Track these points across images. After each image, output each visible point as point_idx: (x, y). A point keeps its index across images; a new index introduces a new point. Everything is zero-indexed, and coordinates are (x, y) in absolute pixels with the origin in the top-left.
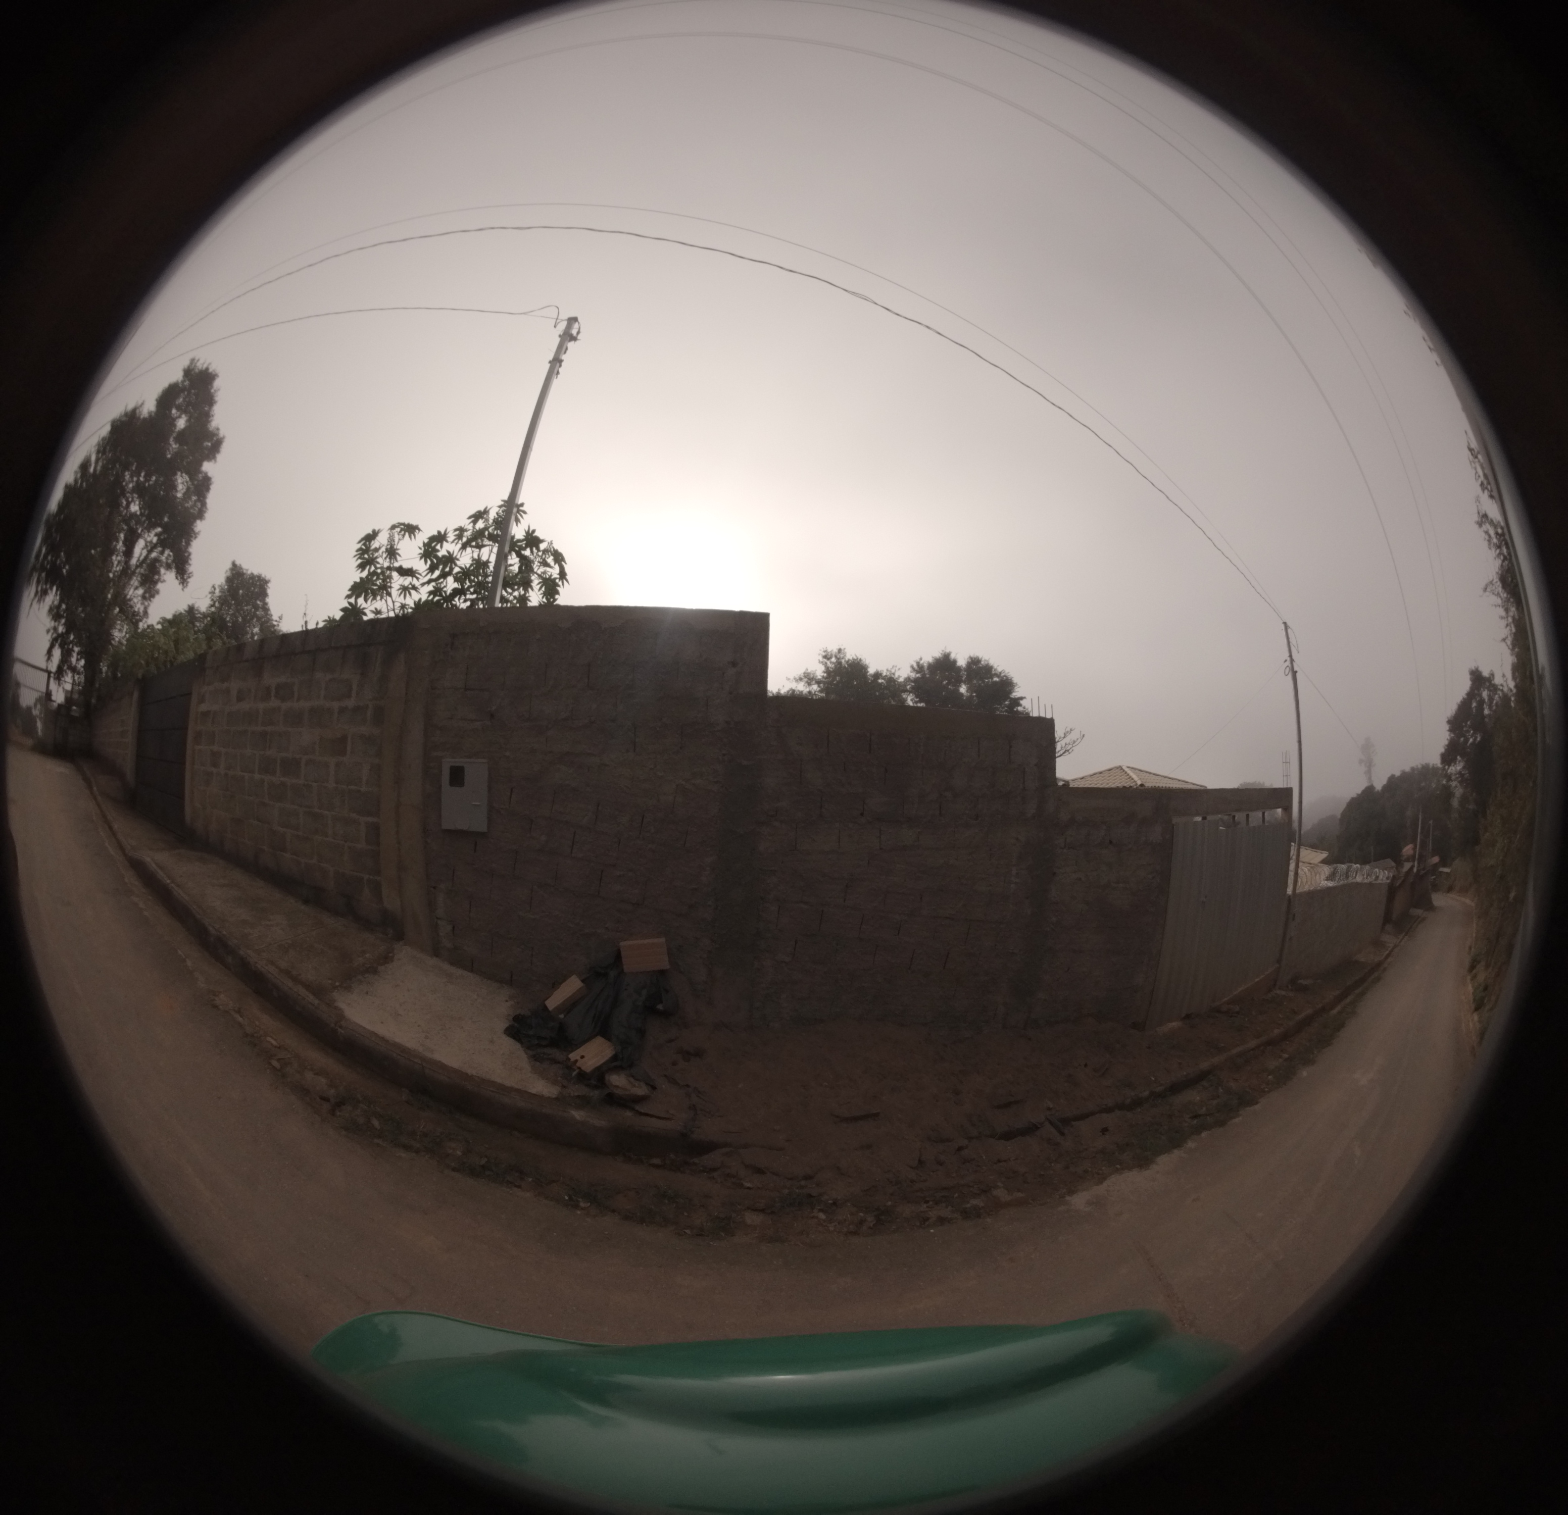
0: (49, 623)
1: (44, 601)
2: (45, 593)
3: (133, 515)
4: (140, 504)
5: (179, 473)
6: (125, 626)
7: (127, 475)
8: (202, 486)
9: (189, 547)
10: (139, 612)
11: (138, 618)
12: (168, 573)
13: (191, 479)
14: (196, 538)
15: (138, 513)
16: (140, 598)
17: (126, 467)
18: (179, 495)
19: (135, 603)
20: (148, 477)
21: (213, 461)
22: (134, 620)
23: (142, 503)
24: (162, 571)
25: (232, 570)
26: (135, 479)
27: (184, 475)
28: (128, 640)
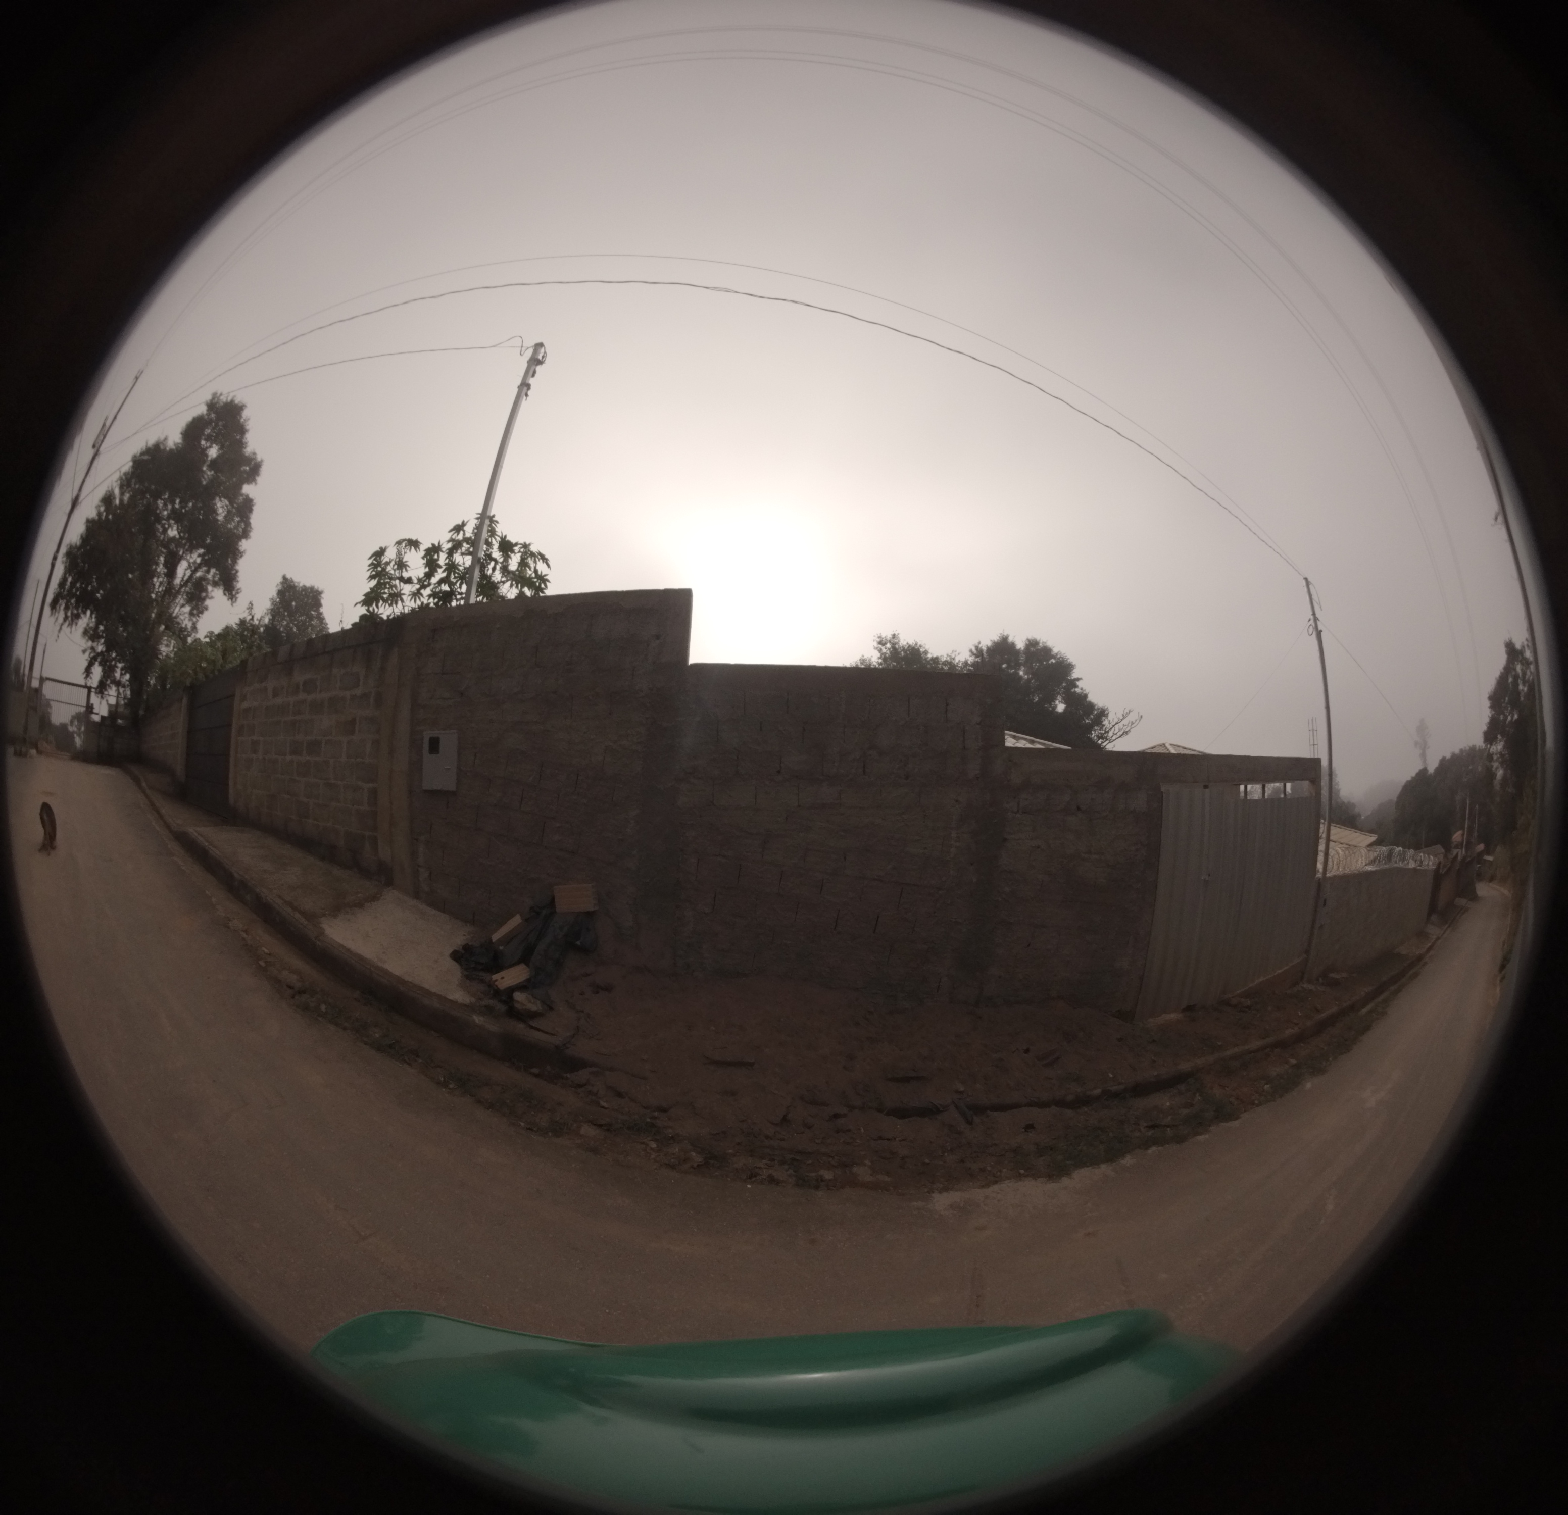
0: (85, 644)
3: (173, 539)
4: (178, 529)
5: (218, 498)
6: (173, 642)
7: (160, 503)
8: (245, 508)
9: (236, 565)
10: (186, 629)
11: (186, 633)
12: (215, 590)
13: (231, 502)
14: (241, 556)
15: (177, 537)
16: (187, 615)
17: (157, 495)
18: (220, 518)
19: (182, 620)
20: (183, 503)
21: (253, 483)
22: (182, 636)
23: (180, 528)
24: (210, 588)
25: (282, 583)
26: (170, 507)
27: (223, 499)
28: (176, 654)
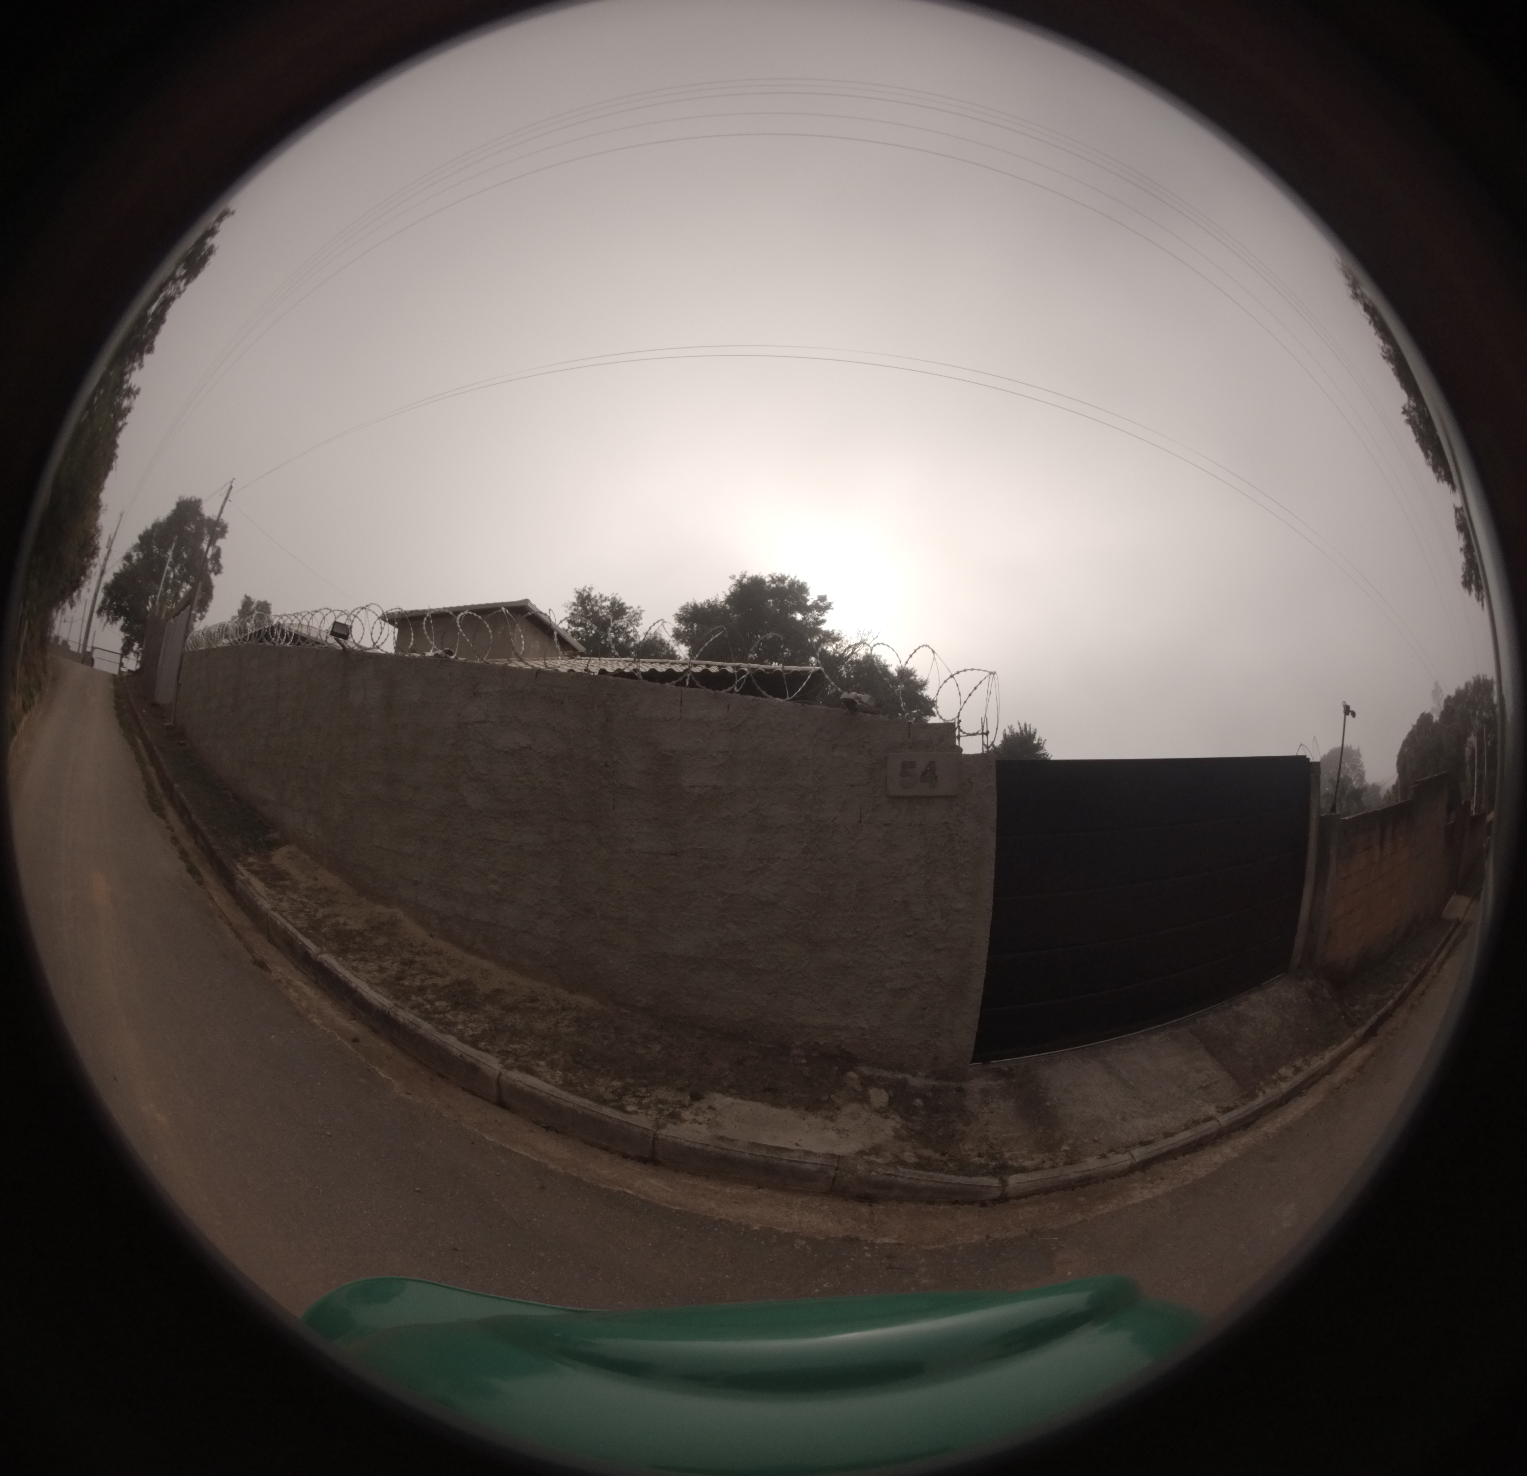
0: (122, 635)
8: (217, 555)
25: (245, 600)
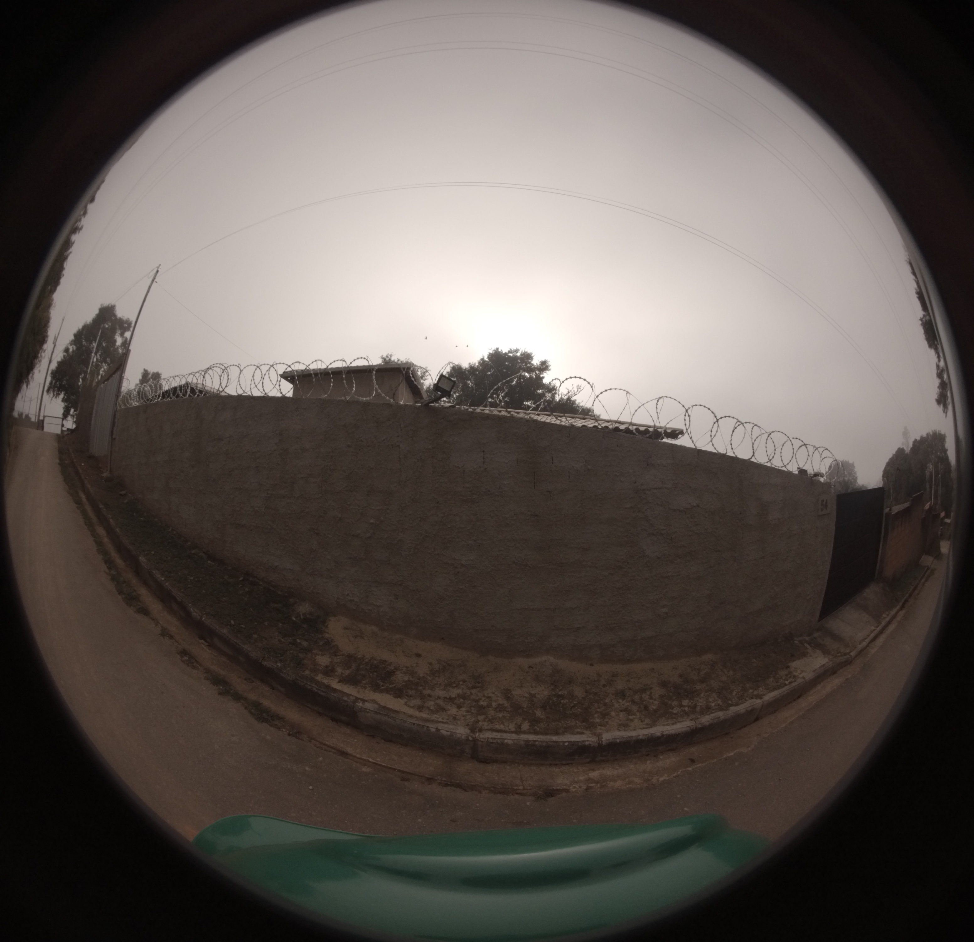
0: (63, 405)
1: (59, 397)
2: (58, 394)
